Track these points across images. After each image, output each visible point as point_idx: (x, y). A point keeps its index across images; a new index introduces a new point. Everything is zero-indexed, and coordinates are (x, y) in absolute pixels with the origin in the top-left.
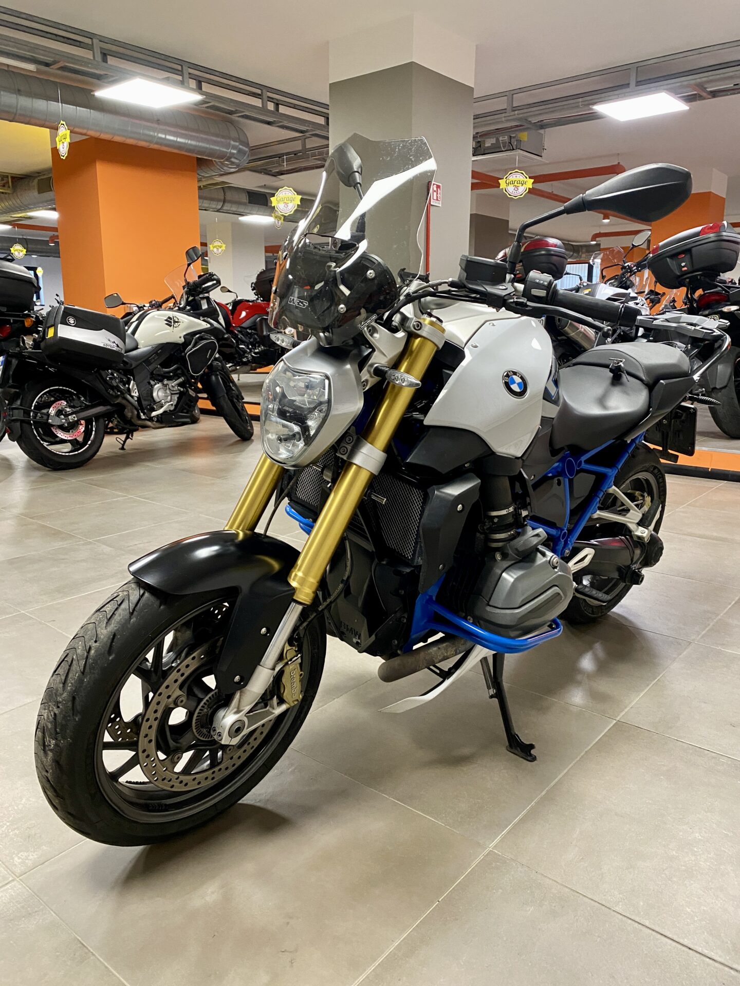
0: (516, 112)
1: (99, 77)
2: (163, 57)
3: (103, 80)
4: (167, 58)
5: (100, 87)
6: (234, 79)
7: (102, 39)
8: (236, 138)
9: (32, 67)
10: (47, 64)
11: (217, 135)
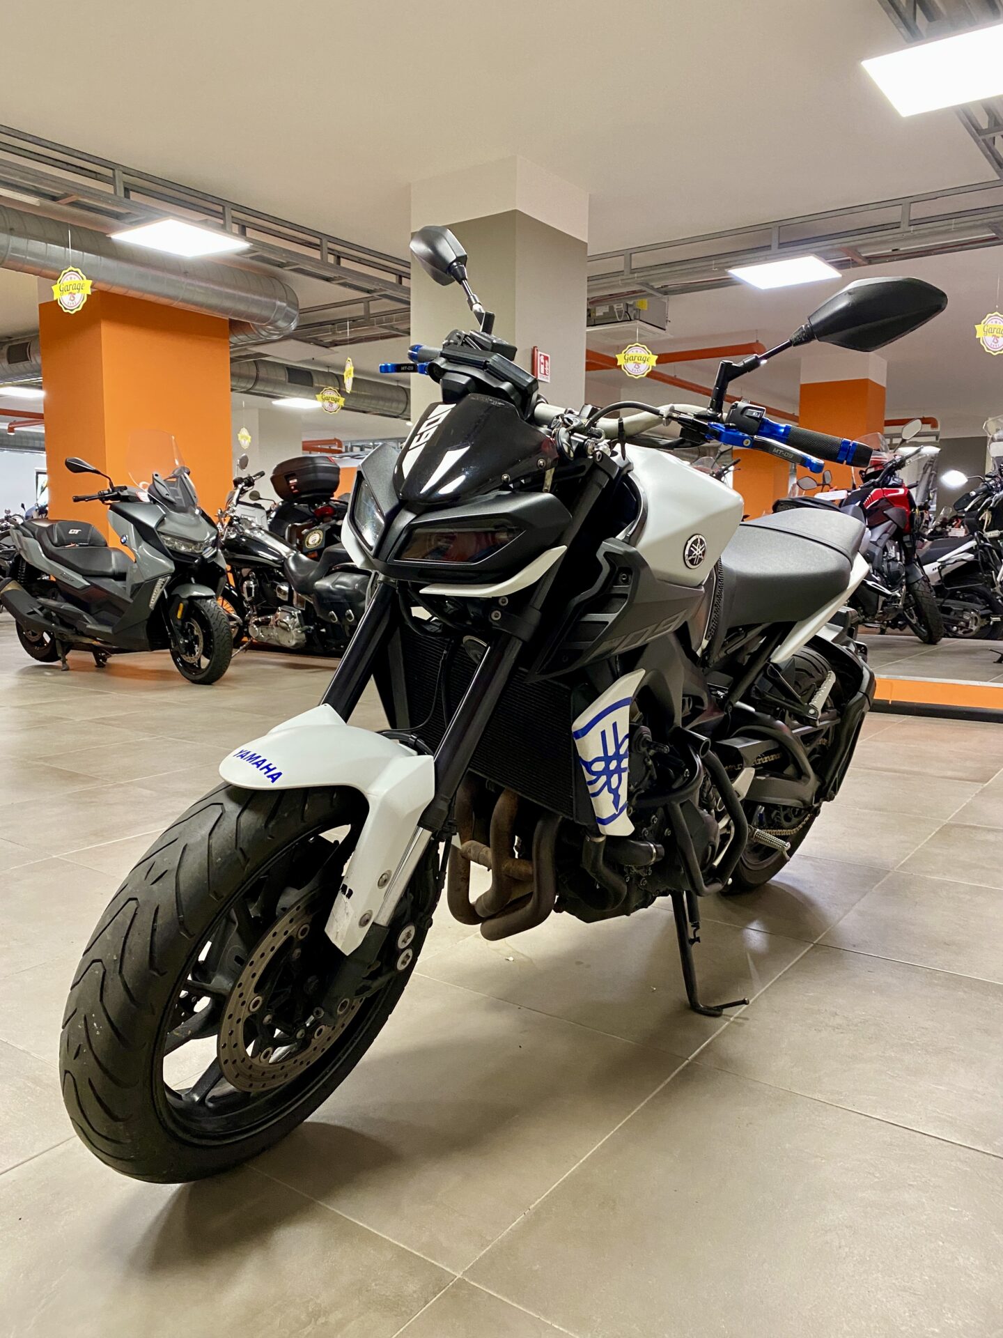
0: (636, 275)
1: (117, 216)
2: (200, 195)
3: (123, 221)
4: (205, 196)
5: (118, 229)
6: (287, 225)
7: (127, 171)
8: (283, 298)
9: (33, 200)
10: (54, 198)
11: (258, 294)
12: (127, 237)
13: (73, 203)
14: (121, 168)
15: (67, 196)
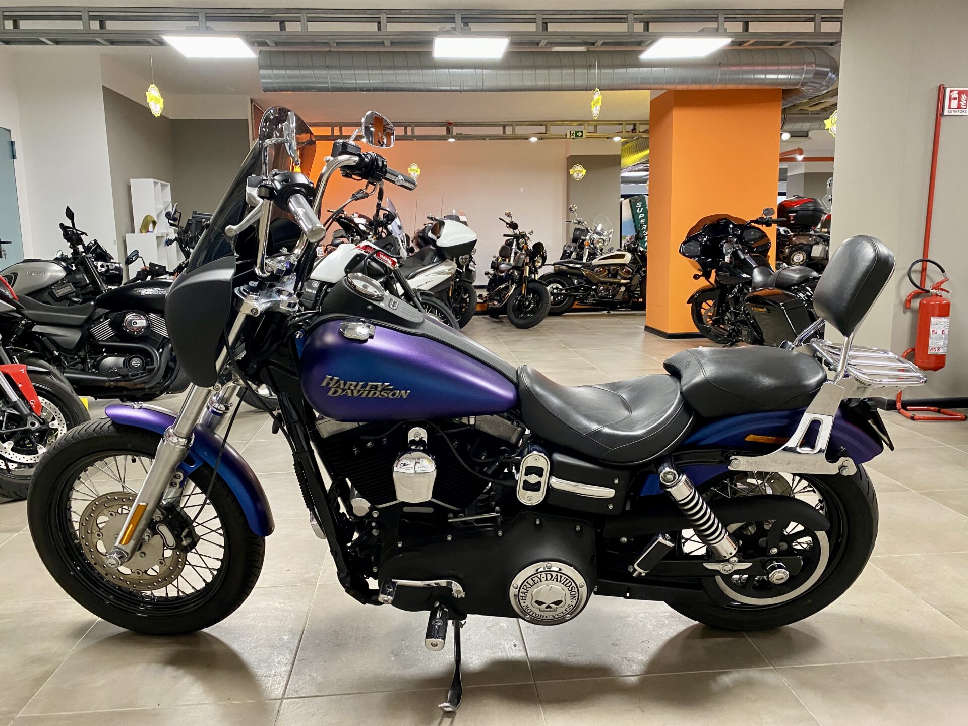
1: (640, 44)
2: (697, 12)
4: (701, 11)
5: (641, 52)
7: (637, 12)
8: (812, 63)
9: (582, 49)
10: (593, 44)
11: (787, 64)
12: (649, 54)
13: (604, 44)
14: (633, 12)
15: (597, 41)
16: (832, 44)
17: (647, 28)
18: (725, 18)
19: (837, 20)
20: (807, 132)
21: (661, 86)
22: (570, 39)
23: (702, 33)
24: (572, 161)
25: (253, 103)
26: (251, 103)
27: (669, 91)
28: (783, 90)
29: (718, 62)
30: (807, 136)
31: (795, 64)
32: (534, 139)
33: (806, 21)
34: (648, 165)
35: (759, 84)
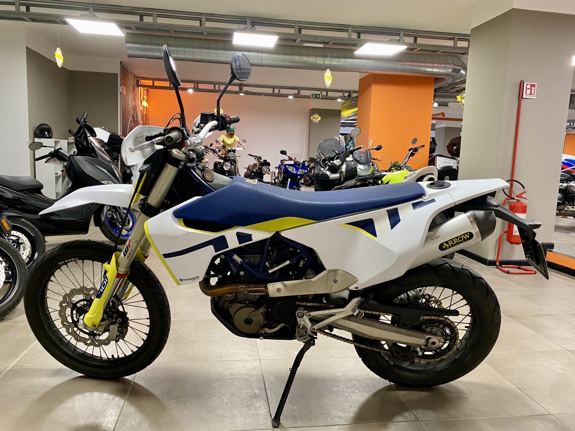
1: (355, 45)
2: (388, 29)
5: (355, 50)
6: (434, 33)
7: (354, 27)
8: (451, 64)
9: (321, 46)
10: (328, 43)
11: (438, 63)
12: (360, 52)
13: (334, 44)
14: (351, 26)
15: (330, 42)
16: (463, 54)
17: (359, 36)
18: (404, 34)
19: (466, 40)
20: (448, 104)
21: (366, 71)
22: (314, 39)
23: (391, 42)
24: (313, 111)
25: (122, 64)
26: (121, 64)
27: (371, 74)
28: (436, 78)
29: (399, 59)
30: (447, 106)
31: (442, 64)
32: (291, 97)
33: (449, 40)
34: (357, 117)
35: (421, 73)
